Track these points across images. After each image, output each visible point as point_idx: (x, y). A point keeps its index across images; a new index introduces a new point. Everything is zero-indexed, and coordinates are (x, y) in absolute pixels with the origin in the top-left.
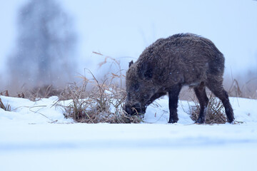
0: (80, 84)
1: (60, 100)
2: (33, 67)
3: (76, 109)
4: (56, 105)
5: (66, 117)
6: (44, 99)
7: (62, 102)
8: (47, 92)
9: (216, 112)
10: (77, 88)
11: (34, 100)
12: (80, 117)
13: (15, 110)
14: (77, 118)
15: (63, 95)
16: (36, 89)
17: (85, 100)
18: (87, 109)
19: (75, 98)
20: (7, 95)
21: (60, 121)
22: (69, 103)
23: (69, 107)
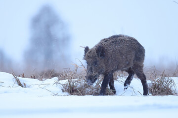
0: (73, 69)
1: (59, 80)
2: (41, 58)
3: (70, 86)
4: (56, 83)
5: (63, 91)
6: (48, 79)
7: (61, 81)
8: (50, 74)
9: (165, 87)
10: (70, 72)
11: (42, 80)
12: (73, 91)
13: (29, 87)
14: (71, 92)
15: (62, 76)
16: (43, 73)
17: (76, 80)
18: (78, 86)
19: (70, 78)
20: (23, 77)
21: (59, 94)
22: (65, 82)
23: (66, 85)
